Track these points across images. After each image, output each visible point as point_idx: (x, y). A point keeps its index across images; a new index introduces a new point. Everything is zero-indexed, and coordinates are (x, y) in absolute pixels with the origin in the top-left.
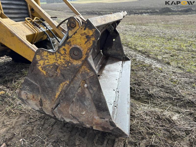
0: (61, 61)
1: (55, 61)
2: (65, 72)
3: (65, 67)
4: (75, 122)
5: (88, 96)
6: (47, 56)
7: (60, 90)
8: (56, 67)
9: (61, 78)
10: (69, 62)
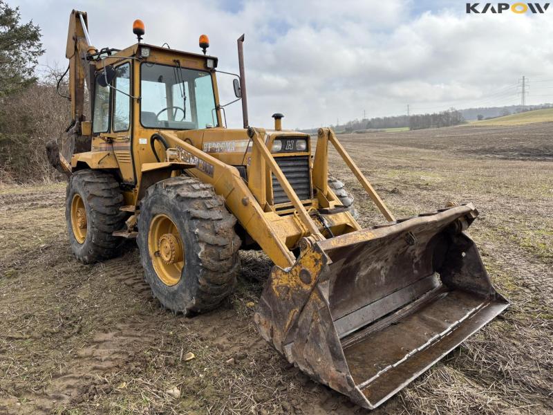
0: (292, 283)
1: (287, 282)
2: (296, 297)
3: (295, 290)
4: (310, 372)
5: (322, 335)
6: (281, 275)
7: (290, 319)
8: (288, 289)
9: (291, 303)
10: (299, 286)
